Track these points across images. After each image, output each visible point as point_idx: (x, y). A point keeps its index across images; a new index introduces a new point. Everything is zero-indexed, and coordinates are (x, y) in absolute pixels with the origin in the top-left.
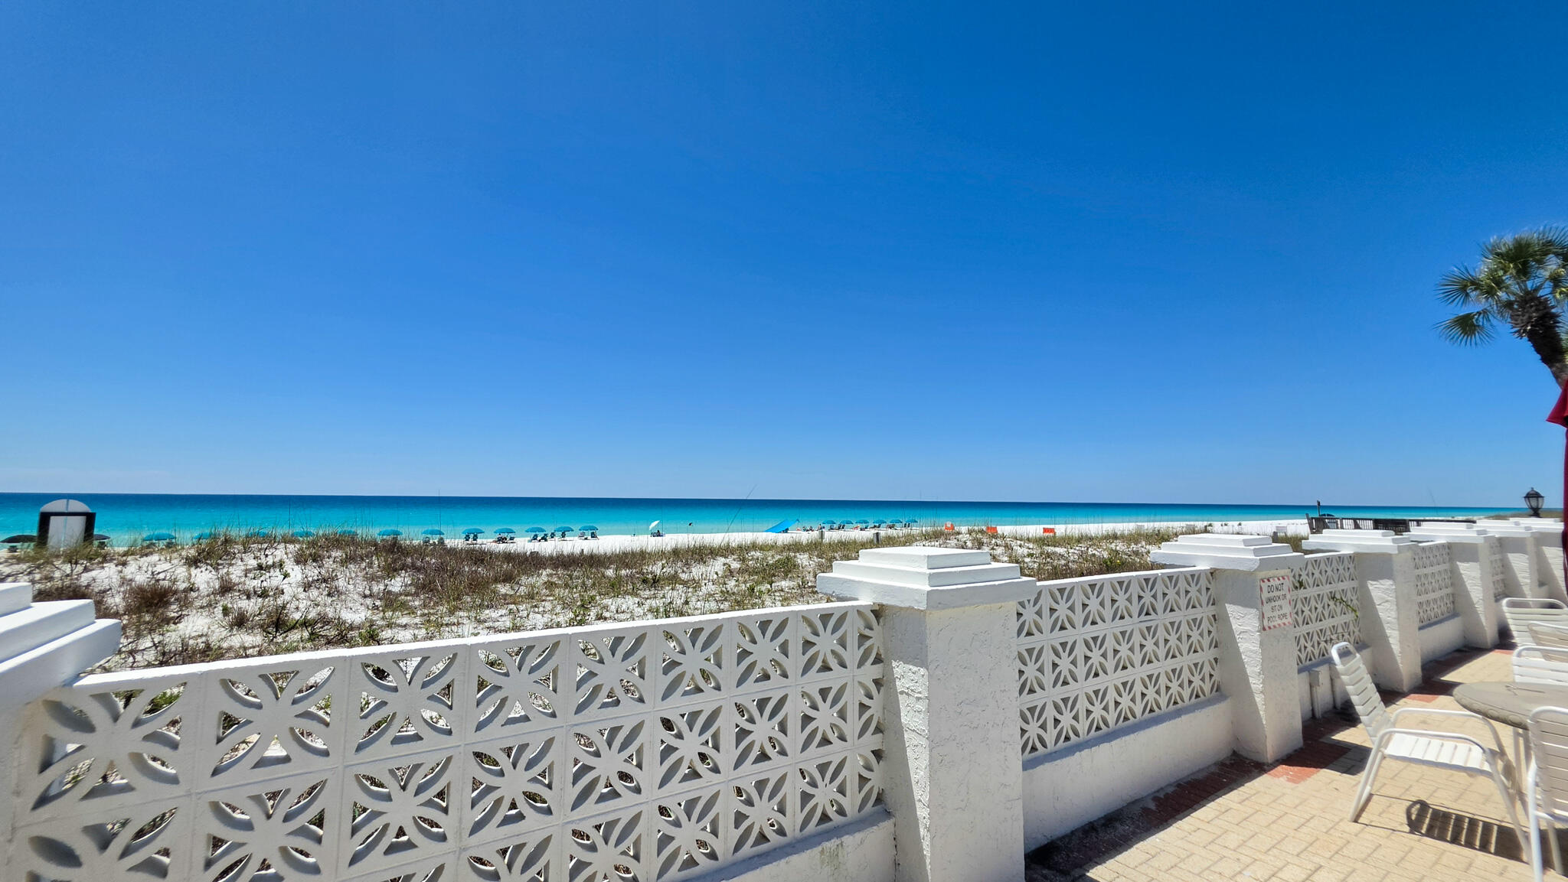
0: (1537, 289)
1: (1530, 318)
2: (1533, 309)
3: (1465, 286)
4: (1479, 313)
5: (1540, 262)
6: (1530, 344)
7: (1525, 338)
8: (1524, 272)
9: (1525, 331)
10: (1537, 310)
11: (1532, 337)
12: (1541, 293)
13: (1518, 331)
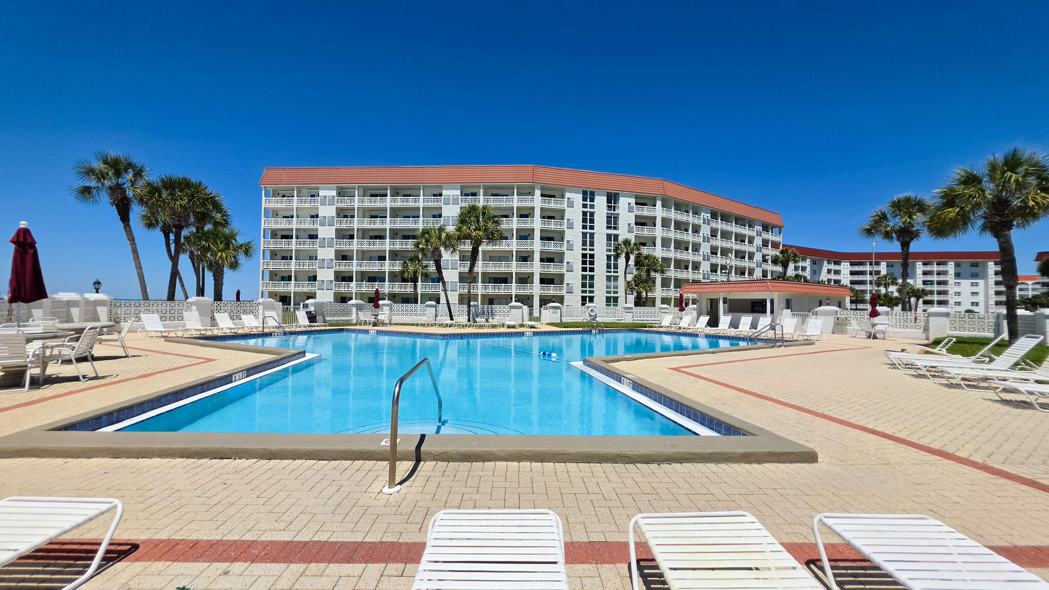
0: (124, 184)
1: (118, 197)
2: (120, 193)
3: (90, 172)
4: (95, 188)
5: (126, 172)
6: (116, 210)
7: (115, 207)
8: (118, 174)
9: (114, 203)
10: (120, 194)
11: (118, 207)
12: (125, 186)
13: (112, 202)
